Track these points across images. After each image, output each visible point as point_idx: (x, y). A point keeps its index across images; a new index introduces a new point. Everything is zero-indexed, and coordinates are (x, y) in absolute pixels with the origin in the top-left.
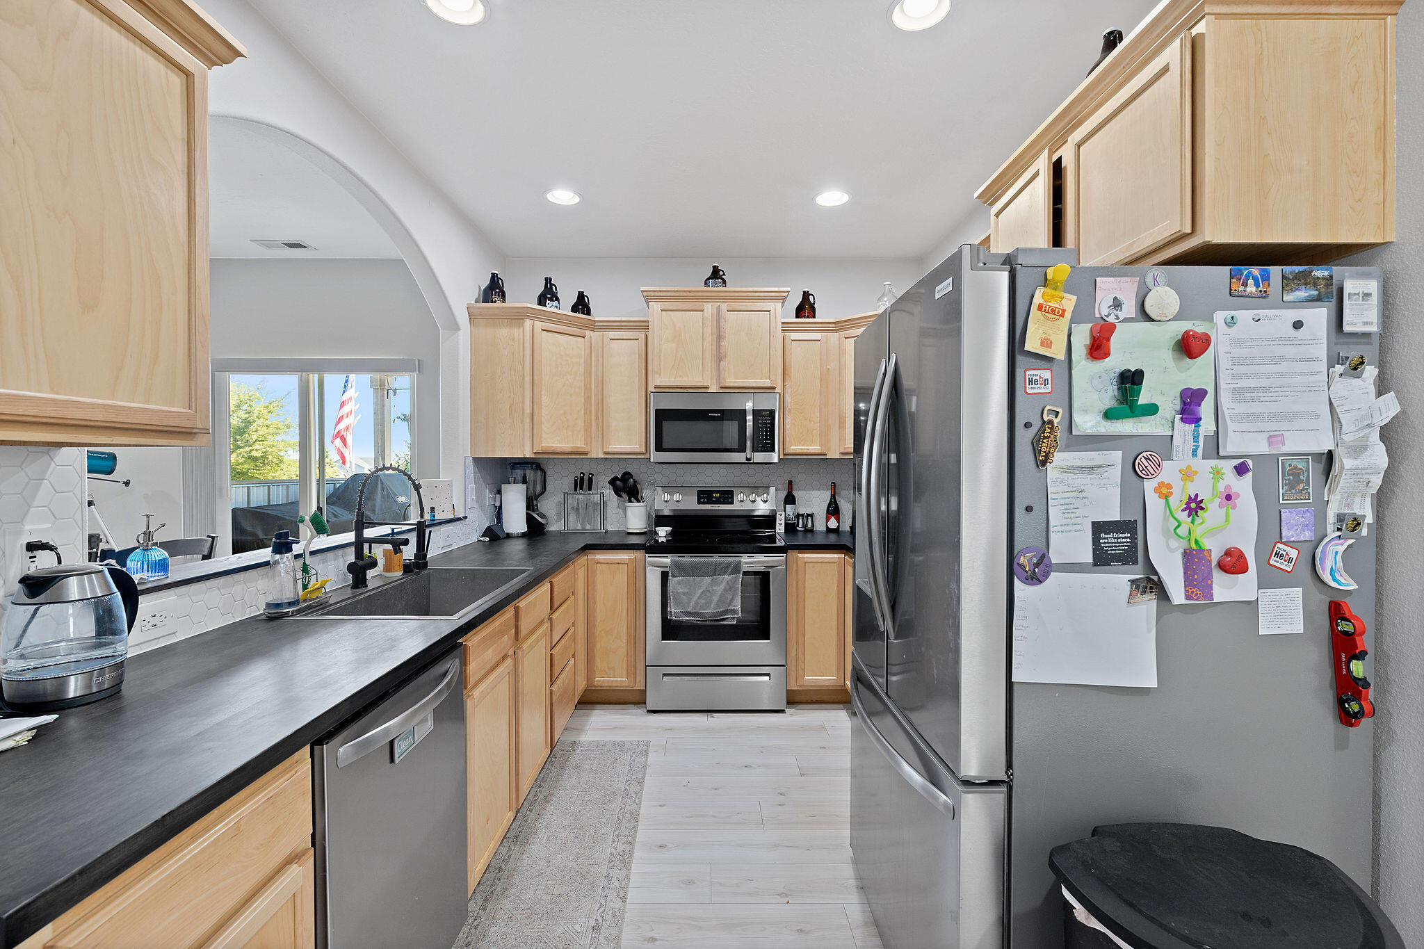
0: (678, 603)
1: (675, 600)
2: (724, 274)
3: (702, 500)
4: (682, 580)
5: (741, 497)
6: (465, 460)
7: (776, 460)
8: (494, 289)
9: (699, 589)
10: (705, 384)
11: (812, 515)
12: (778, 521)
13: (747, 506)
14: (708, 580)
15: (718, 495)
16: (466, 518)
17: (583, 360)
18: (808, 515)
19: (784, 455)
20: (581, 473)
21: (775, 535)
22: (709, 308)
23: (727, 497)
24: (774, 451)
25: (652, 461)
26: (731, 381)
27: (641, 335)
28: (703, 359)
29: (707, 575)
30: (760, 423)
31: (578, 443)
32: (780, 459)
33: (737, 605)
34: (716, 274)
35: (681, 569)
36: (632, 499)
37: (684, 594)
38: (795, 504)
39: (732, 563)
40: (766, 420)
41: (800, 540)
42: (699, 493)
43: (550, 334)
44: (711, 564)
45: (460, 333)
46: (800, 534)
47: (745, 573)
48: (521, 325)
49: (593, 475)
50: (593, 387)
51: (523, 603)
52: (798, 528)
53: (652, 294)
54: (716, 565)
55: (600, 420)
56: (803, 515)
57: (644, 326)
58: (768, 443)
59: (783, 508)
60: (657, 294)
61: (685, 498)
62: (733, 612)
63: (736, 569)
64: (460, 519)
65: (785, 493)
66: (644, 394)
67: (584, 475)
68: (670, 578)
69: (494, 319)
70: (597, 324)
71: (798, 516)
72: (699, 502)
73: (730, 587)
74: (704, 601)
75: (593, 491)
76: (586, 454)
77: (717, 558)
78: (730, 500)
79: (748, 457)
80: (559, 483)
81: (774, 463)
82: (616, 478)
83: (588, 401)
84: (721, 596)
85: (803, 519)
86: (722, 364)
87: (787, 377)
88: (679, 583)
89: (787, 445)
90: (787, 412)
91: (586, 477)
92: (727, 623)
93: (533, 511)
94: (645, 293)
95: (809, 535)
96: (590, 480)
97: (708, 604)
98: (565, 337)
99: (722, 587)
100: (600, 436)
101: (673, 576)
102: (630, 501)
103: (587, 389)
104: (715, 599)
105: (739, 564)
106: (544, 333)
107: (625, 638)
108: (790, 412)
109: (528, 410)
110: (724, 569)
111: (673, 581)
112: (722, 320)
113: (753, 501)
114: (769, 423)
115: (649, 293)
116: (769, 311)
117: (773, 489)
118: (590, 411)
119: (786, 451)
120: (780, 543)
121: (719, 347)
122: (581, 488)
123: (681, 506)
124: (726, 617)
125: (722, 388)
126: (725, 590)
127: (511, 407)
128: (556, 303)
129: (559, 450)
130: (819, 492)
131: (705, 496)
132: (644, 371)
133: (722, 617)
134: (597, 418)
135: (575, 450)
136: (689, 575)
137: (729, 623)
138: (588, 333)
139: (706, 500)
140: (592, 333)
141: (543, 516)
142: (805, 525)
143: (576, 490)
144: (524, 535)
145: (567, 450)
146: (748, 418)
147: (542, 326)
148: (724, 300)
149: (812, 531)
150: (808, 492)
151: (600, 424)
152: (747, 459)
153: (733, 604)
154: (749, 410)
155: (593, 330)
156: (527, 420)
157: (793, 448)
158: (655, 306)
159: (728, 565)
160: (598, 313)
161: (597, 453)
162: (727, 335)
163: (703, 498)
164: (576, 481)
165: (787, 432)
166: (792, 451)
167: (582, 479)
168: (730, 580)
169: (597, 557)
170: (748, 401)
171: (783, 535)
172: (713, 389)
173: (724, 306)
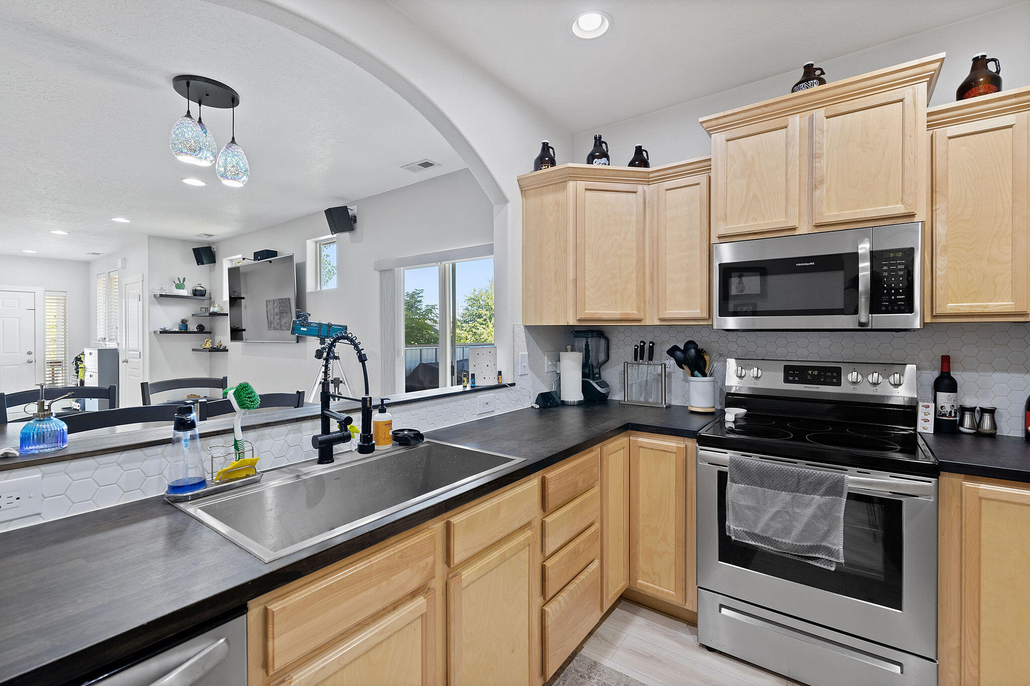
0: (738, 519)
1: (736, 514)
2: (823, 73)
3: (791, 378)
4: (746, 489)
5: (853, 376)
6: (514, 327)
7: (917, 325)
8: (546, 158)
9: (772, 507)
10: (790, 224)
11: (992, 412)
12: (921, 416)
13: (865, 390)
14: (785, 496)
15: (816, 373)
16: (513, 385)
17: (634, 218)
18: (983, 411)
19: (934, 317)
20: (641, 342)
21: (916, 434)
22: (796, 122)
23: (832, 375)
24: (911, 310)
25: (715, 327)
26: (831, 214)
27: (702, 178)
28: (787, 191)
29: (785, 488)
30: (885, 271)
31: (630, 310)
32: (924, 324)
33: (837, 542)
34: (811, 74)
35: (746, 475)
36: (696, 372)
37: (748, 508)
38: (957, 392)
39: (827, 478)
40: (896, 264)
41: (966, 455)
42: (787, 369)
43: (595, 193)
44: (791, 475)
45: (509, 205)
46: (967, 439)
47: (852, 497)
48: (565, 188)
49: (653, 344)
50: (647, 247)
51: (459, 518)
52: (962, 429)
53: (714, 123)
54: (799, 478)
55: (655, 282)
56: (972, 410)
57: (705, 166)
58: (901, 300)
59: (931, 396)
60: (721, 121)
61: (765, 373)
62: (829, 551)
63: (835, 489)
64: (504, 386)
65: (936, 374)
66: (706, 247)
67: (644, 343)
68: (729, 483)
69: (543, 186)
70: (651, 175)
71: (963, 410)
72: (786, 380)
73: (825, 513)
74: (779, 526)
75: (654, 361)
76: (640, 320)
77: (801, 468)
78: (835, 380)
79: (863, 320)
80: (623, 351)
81: (915, 330)
82: (675, 348)
83: (641, 262)
84: (808, 524)
85: (973, 417)
86: (817, 193)
87: (938, 197)
88: (740, 492)
89: (938, 301)
90: (938, 250)
91: (647, 346)
92: (818, 565)
93: (593, 380)
94: (705, 125)
95: (986, 444)
96: (651, 349)
97: (787, 531)
98: (614, 194)
99: (810, 511)
100: (655, 300)
101: (733, 481)
102: (693, 375)
103: (641, 250)
104: (798, 527)
105: (841, 481)
106: (588, 193)
107: (672, 541)
108: (945, 249)
109: (571, 276)
110: (815, 486)
111: (732, 489)
112: (817, 133)
113: (875, 384)
114: (900, 270)
115: (710, 123)
116: (902, 100)
117: (910, 368)
118: (644, 274)
119: (938, 310)
120: (924, 457)
121: (811, 171)
122: (642, 358)
123: (761, 385)
124: (817, 555)
125: (817, 226)
126: (814, 516)
127: (556, 274)
128: (604, 160)
129: (605, 317)
130: (1006, 376)
131: (793, 373)
132: (706, 221)
133: (810, 555)
134: (652, 281)
135: (624, 317)
136: (755, 484)
137: (822, 566)
138: (640, 188)
139: (797, 379)
140: (646, 187)
141: (604, 385)
142: (978, 425)
143: (636, 359)
144: (580, 404)
145: (618, 317)
146: (861, 265)
147: (585, 185)
148: (819, 104)
149: (992, 436)
150: (981, 374)
151: (655, 287)
152: (861, 324)
153: (831, 539)
154: (864, 255)
155: (648, 183)
156: (571, 286)
157: (950, 305)
158: (719, 138)
159: (820, 481)
160: (655, 164)
161: (652, 320)
162: (825, 152)
163: (794, 376)
164: (636, 350)
165: (939, 282)
166: (948, 311)
167: (642, 348)
168: (825, 504)
169: (640, 439)
170: (862, 242)
171: (931, 440)
172: (804, 229)
173: (820, 114)
